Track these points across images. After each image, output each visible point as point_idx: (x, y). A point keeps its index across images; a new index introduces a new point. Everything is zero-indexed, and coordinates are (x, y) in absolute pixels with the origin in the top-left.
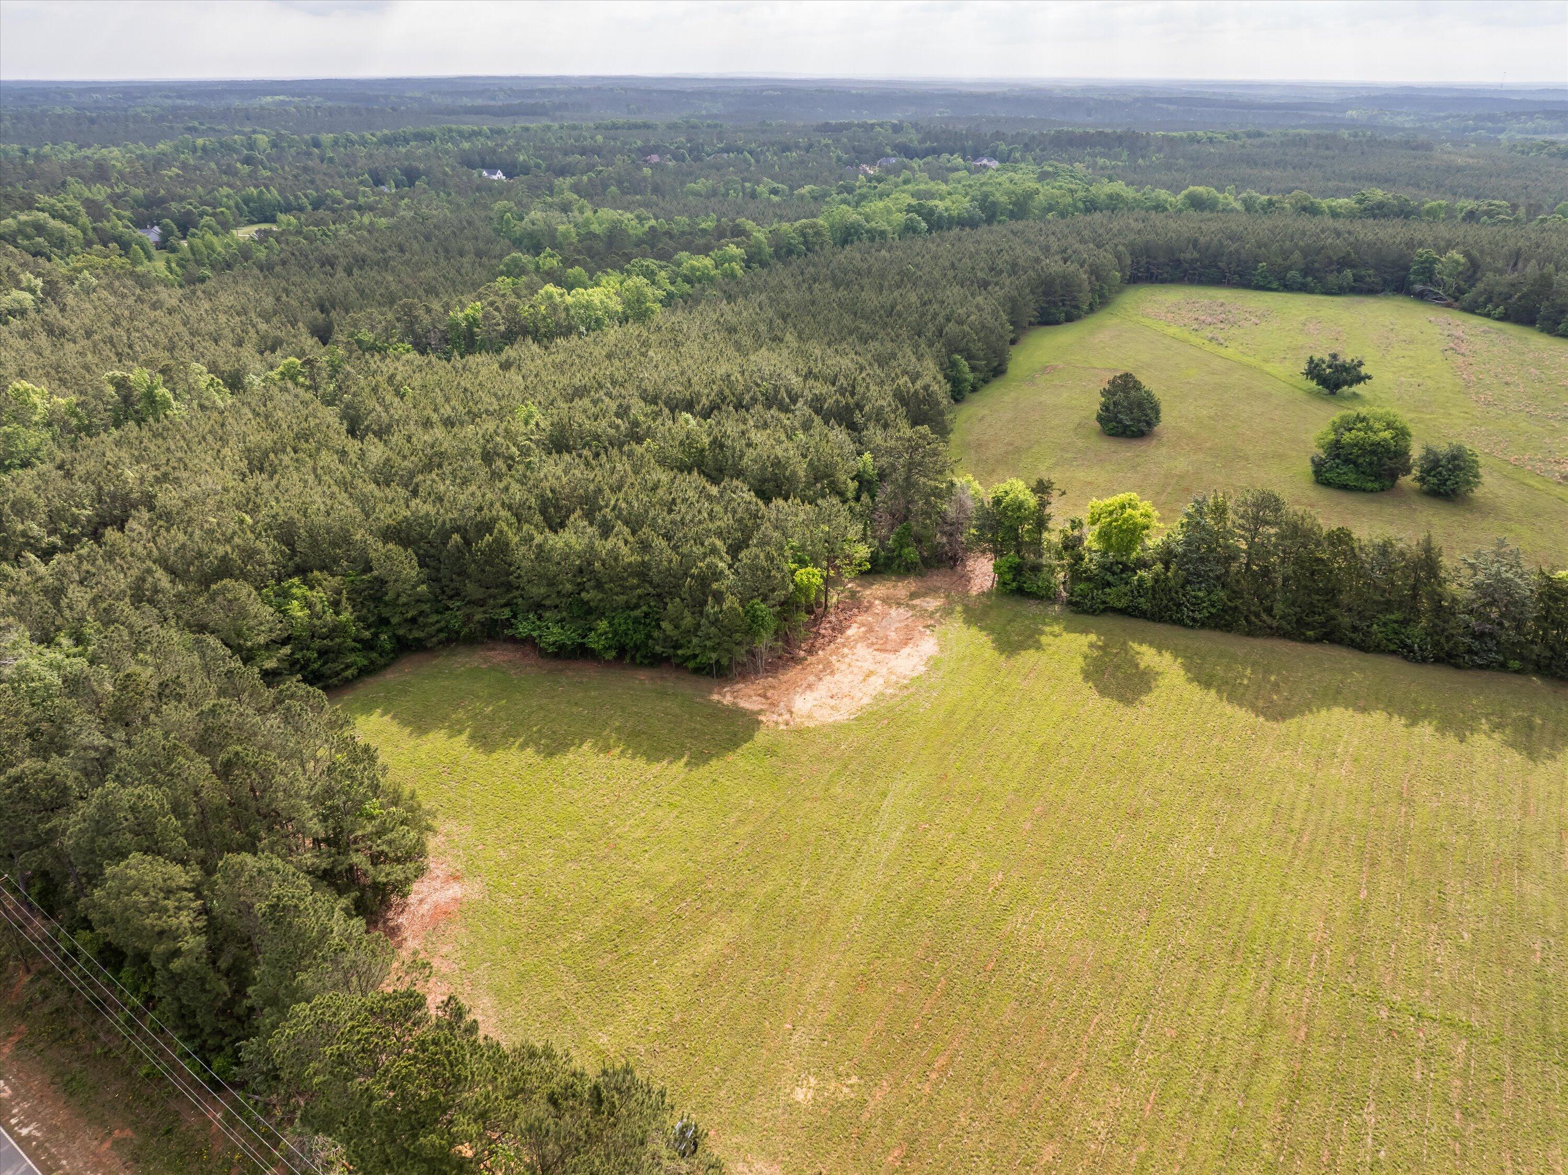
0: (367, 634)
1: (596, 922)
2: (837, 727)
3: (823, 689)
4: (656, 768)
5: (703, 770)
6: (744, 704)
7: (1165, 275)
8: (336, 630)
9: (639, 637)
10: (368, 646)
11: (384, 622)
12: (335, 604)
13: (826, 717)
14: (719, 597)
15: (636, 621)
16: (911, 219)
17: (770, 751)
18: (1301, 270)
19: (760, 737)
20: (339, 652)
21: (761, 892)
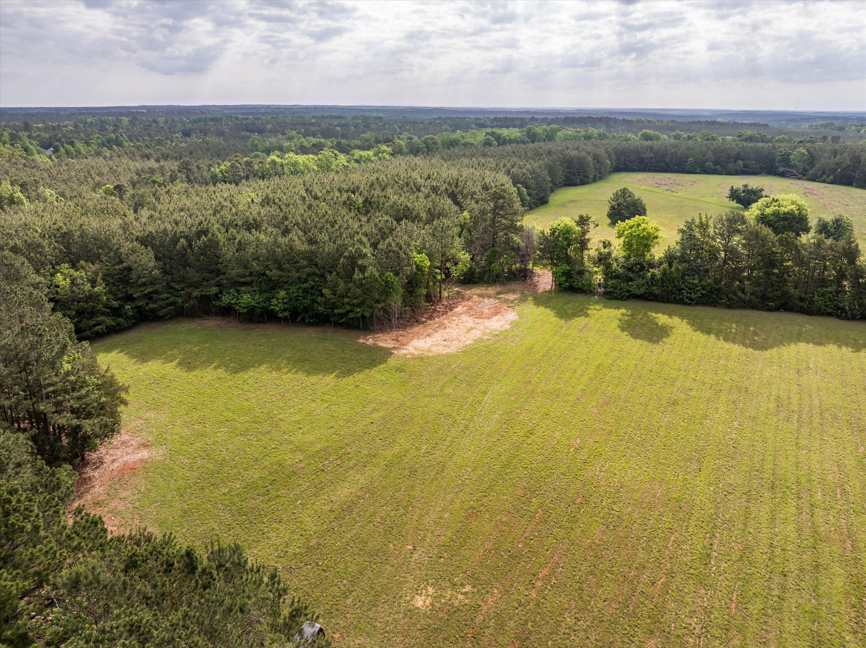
0: (115, 304)
1: (255, 474)
2: (448, 356)
3: (438, 336)
4: (313, 379)
5: (350, 379)
6: (381, 344)
7: (635, 167)
8: (92, 297)
9: (307, 302)
10: (116, 312)
11: (129, 298)
12: (93, 282)
13: (441, 350)
14: (363, 269)
15: (305, 291)
16: (488, 139)
17: (399, 370)
18: (713, 162)
19: (392, 362)
20: (93, 313)
21: (389, 453)
